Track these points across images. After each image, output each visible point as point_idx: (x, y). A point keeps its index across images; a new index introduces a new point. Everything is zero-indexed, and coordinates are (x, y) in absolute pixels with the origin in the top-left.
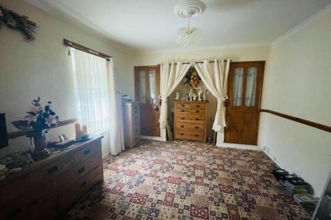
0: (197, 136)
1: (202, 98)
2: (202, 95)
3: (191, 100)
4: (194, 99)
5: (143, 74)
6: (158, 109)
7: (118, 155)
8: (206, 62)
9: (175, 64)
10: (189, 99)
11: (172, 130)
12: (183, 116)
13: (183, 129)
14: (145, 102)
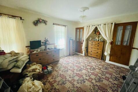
0: (97, 56)
1: (101, 40)
2: (101, 39)
3: (96, 40)
4: (97, 40)
5: (78, 30)
6: (82, 44)
7: (67, 56)
8: (102, 25)
9: (89, 26)
10: (95, 40)
11: (87, 52)
12: (92, 47)
13: (91, 52)
14: (78, 41)
